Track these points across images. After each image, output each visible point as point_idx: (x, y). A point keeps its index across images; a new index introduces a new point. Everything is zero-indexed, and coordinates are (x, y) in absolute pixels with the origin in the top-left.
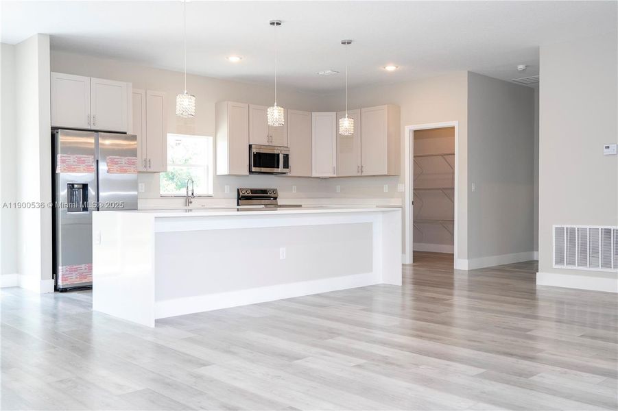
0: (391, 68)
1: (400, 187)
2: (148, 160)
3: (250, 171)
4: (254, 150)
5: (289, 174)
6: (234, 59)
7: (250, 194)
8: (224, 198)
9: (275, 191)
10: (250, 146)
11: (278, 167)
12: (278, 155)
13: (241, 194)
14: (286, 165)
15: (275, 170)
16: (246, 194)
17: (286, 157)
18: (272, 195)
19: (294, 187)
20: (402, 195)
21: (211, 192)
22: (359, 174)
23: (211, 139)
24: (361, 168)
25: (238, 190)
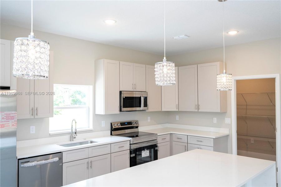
0: (233, 33)
1: (227, 121)
2: (35, 109)
3: (121, 111)
4: (124, 95)
5: (147, 111)
6: (110, 22)
7: (120, 127)
8: (101, 131)
9: (137, 122)
10: (121, 92)
11: (140, 106)
12: (140, 98)
13: (114, 127)
14: (146, 105)
15: (138, 109)
16: (117, 127)
17: (146, 99)
18: (135, 125)
19: (149, 118)
20: (230, 126)
21: (91, 127)
22: (197, 111)
23: (91, 87)
24: (198, 107)
25: (111, 124)
